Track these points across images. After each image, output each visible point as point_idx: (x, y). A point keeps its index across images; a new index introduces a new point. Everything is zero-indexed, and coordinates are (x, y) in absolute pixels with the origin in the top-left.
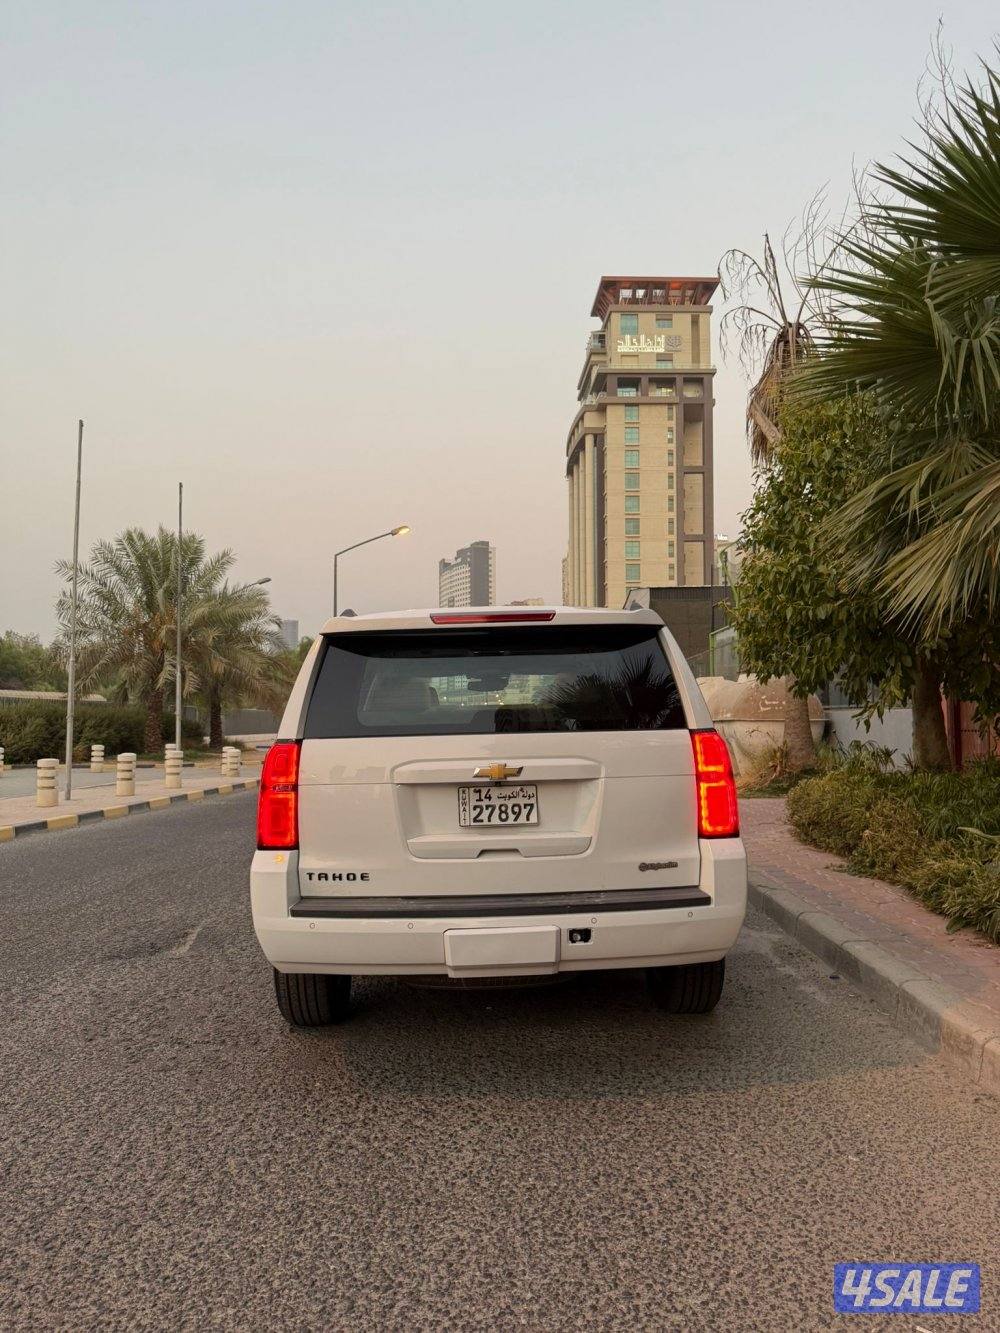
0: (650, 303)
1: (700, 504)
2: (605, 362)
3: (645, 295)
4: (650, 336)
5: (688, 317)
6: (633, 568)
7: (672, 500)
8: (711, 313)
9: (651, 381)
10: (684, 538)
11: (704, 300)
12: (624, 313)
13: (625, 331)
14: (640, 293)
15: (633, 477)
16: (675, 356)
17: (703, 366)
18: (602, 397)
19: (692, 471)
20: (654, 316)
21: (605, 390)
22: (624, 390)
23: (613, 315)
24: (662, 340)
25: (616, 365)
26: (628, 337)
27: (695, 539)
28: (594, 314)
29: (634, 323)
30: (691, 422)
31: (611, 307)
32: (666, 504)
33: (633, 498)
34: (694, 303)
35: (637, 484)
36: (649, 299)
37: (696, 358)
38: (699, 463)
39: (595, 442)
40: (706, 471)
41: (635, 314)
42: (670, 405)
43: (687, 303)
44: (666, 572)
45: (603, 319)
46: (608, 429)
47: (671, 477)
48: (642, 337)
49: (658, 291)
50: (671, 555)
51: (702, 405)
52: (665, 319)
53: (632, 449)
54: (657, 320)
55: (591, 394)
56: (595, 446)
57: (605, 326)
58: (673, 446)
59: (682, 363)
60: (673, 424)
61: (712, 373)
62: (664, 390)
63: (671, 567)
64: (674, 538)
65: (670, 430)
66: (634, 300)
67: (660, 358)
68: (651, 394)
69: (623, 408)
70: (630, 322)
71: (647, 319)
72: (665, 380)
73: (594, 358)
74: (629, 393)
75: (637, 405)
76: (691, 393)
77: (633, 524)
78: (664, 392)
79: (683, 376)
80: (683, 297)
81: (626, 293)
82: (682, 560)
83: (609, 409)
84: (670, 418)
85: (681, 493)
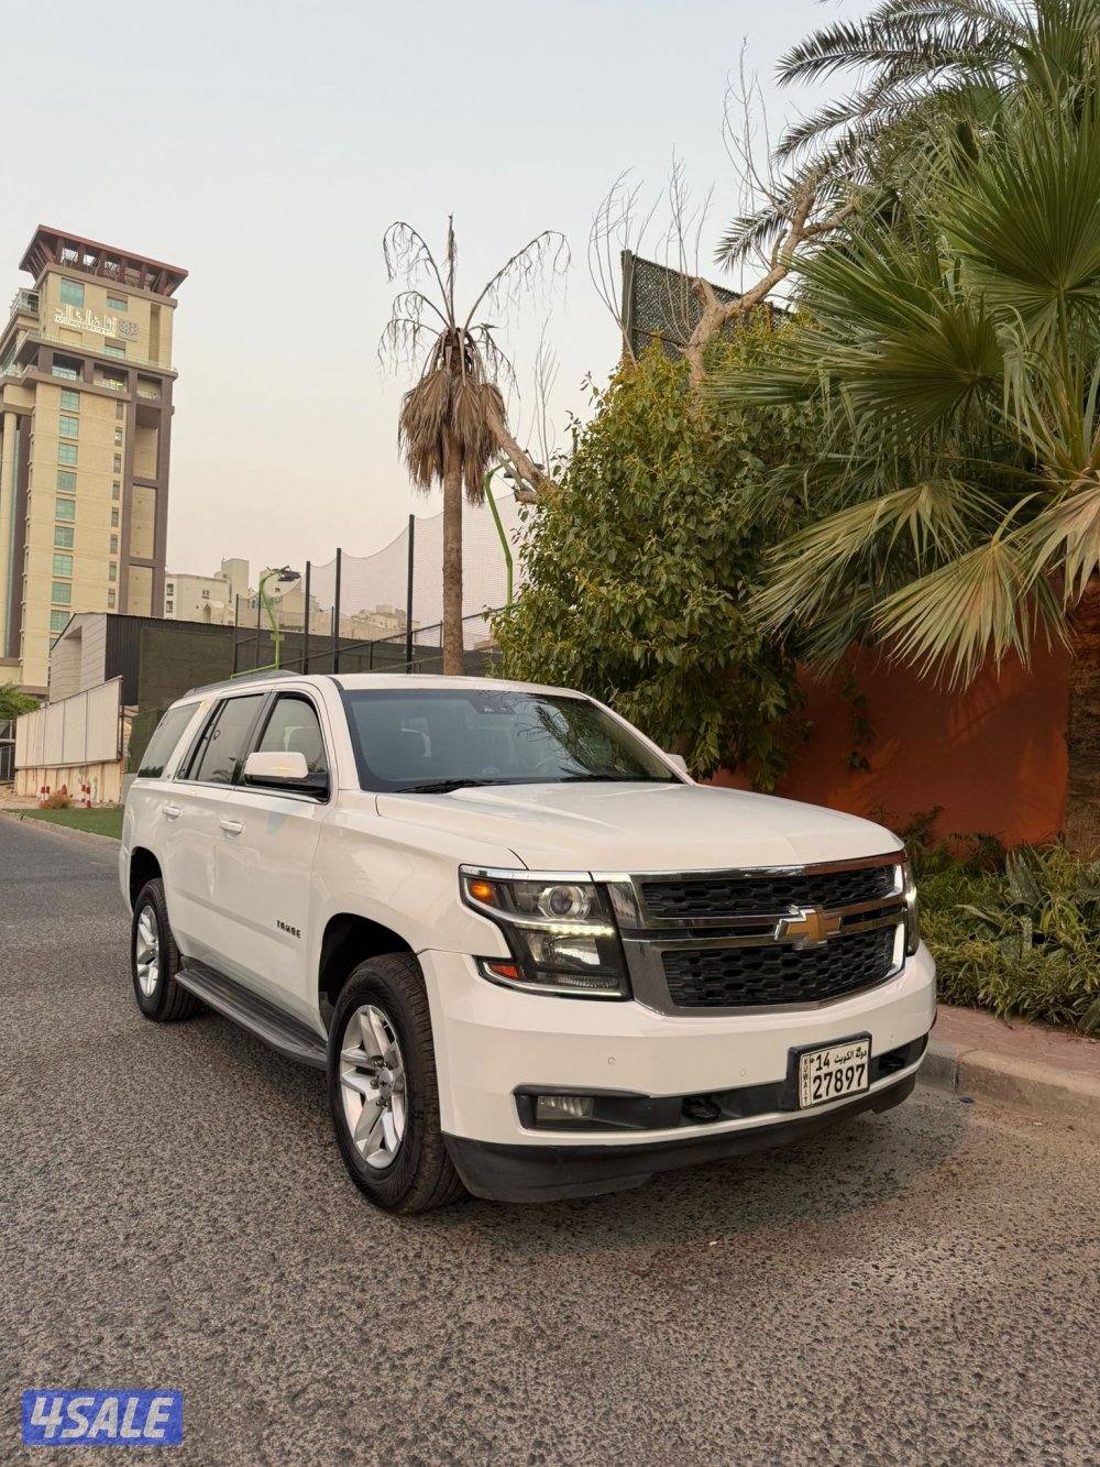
0: (101, 274)
1: (151, 524)
2: (37, 330)
3: (95, 264)
4: (97, 312)
5: (147, 306)
6: (62, 588)
7: (117, 513)
8: (175, 307)
9: (97, 367)
10: (129, 561)
11: (167, 290)
12: (66, 278)
13: (66, 299)
14: (89, 260)
15: (67, 478)
16: (129, 346)
17: (161, 366)
18: (31, 371)
19: (142, 483)
20: (104, 292)
21: (35, 363)
22: (61, 369)
23: (51, 277)
24: (113, 322)
25: (51, 337)
26: (69, 308)
27: (143, 563)
28: (23, 267)
29: (79, 294)
30: (143, 427)
31: (49, 266)
32: (109, 518)
33: (67, 502)
34: (156, 291)
35: (72, 486)
36: (97, 269)
37: (154, 354)
38: (152, 475)
39: (18, 423)
40: (160, 487)
41: (81, 282)
42: (120, 401)
43: (147, 289)
44: (106, 599)
45: (36, 277)
46: (38, 414)
47: (116, 485)
48: (89, 314)
49: (110, 264)
50: (112, 578)
51: (160, 410)
52: (117, 298)
53: (67, 443)
54: (108, 297)
55: (15, 363)
56: (18, 429)
57: (39, 287)
58: (121, 450)
59: (136, 355)
60: (122, 424)
61: (173, 377)
62: (112, 382)
63: (112, 593)
64: (117, 558)
65: (119, 430)
66: (79, 265)
67: (109, 343)
68: (96, 383)
69: (59, 390)
70: (74, 291)
71: (95, 294)
72: (116, 372)
73: (20, 321)
74: (69, 376)
75: (77, 391)
76: (146, 393)
77: (65, 534)
78: (113, 385)
79: (138, 371)
80: (142, 279)
81: (70, 254)
82: (124, 587)
83: (40, 388)
84: (119, 417)
85: (127, 505)
